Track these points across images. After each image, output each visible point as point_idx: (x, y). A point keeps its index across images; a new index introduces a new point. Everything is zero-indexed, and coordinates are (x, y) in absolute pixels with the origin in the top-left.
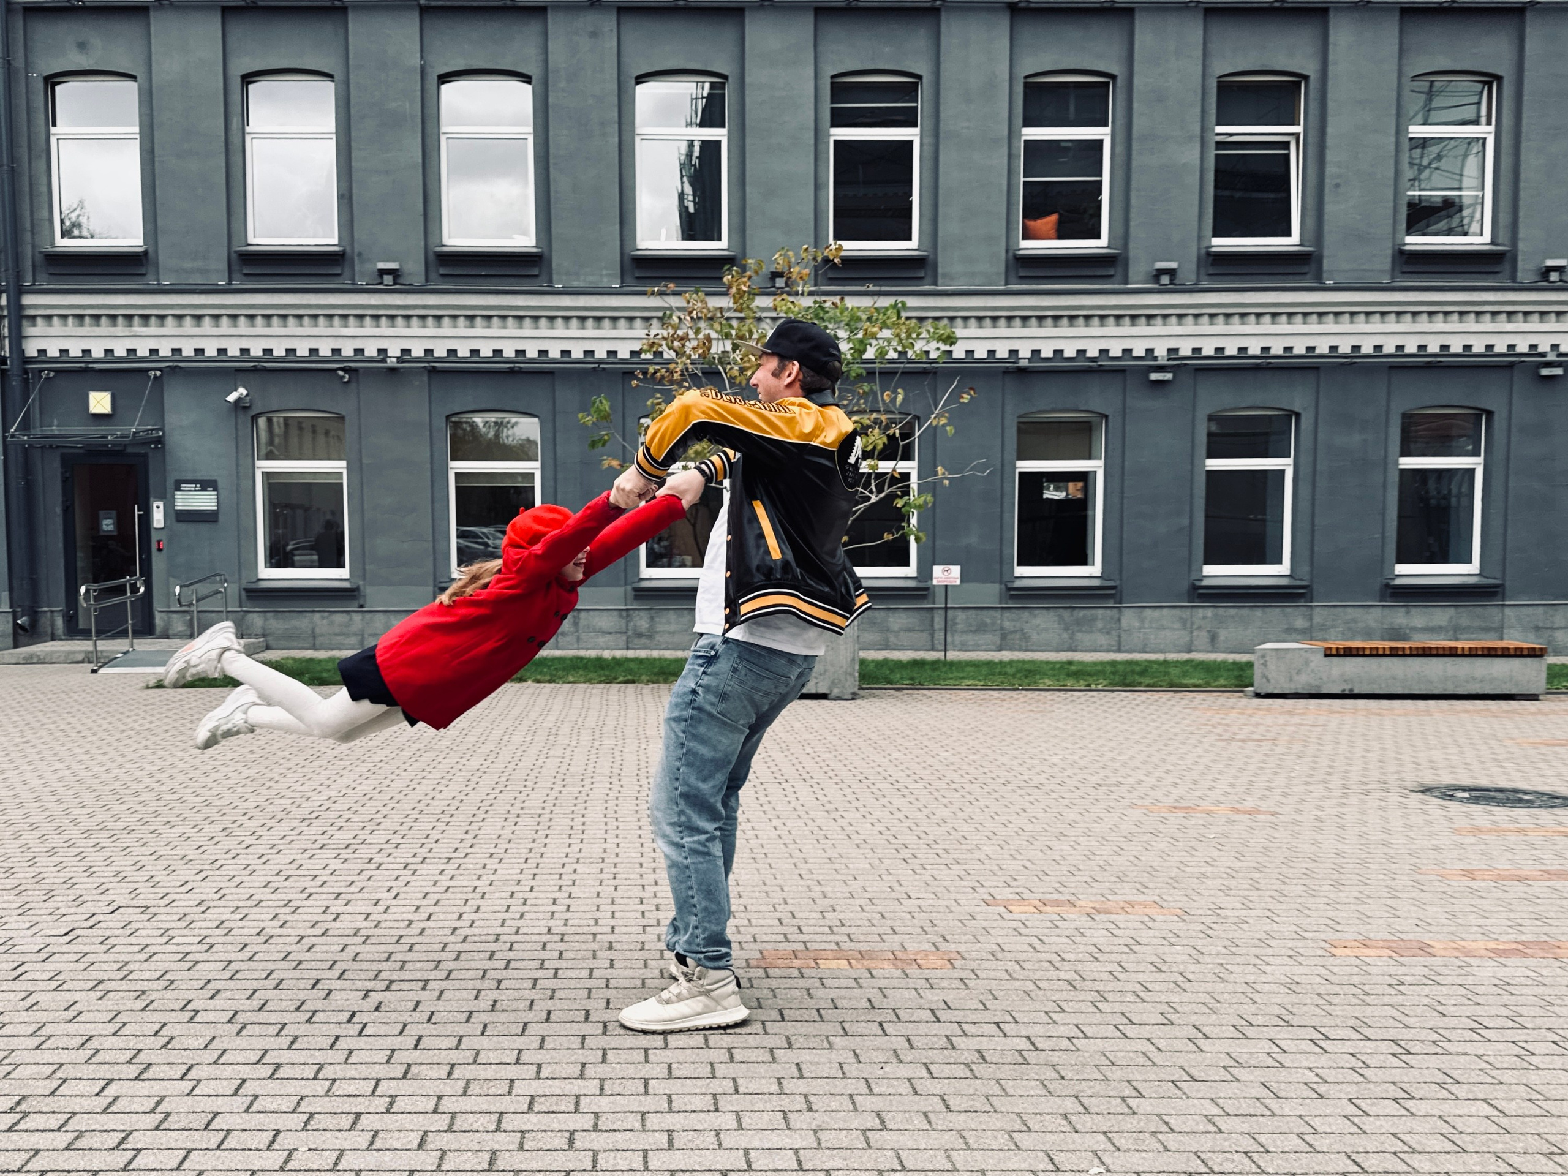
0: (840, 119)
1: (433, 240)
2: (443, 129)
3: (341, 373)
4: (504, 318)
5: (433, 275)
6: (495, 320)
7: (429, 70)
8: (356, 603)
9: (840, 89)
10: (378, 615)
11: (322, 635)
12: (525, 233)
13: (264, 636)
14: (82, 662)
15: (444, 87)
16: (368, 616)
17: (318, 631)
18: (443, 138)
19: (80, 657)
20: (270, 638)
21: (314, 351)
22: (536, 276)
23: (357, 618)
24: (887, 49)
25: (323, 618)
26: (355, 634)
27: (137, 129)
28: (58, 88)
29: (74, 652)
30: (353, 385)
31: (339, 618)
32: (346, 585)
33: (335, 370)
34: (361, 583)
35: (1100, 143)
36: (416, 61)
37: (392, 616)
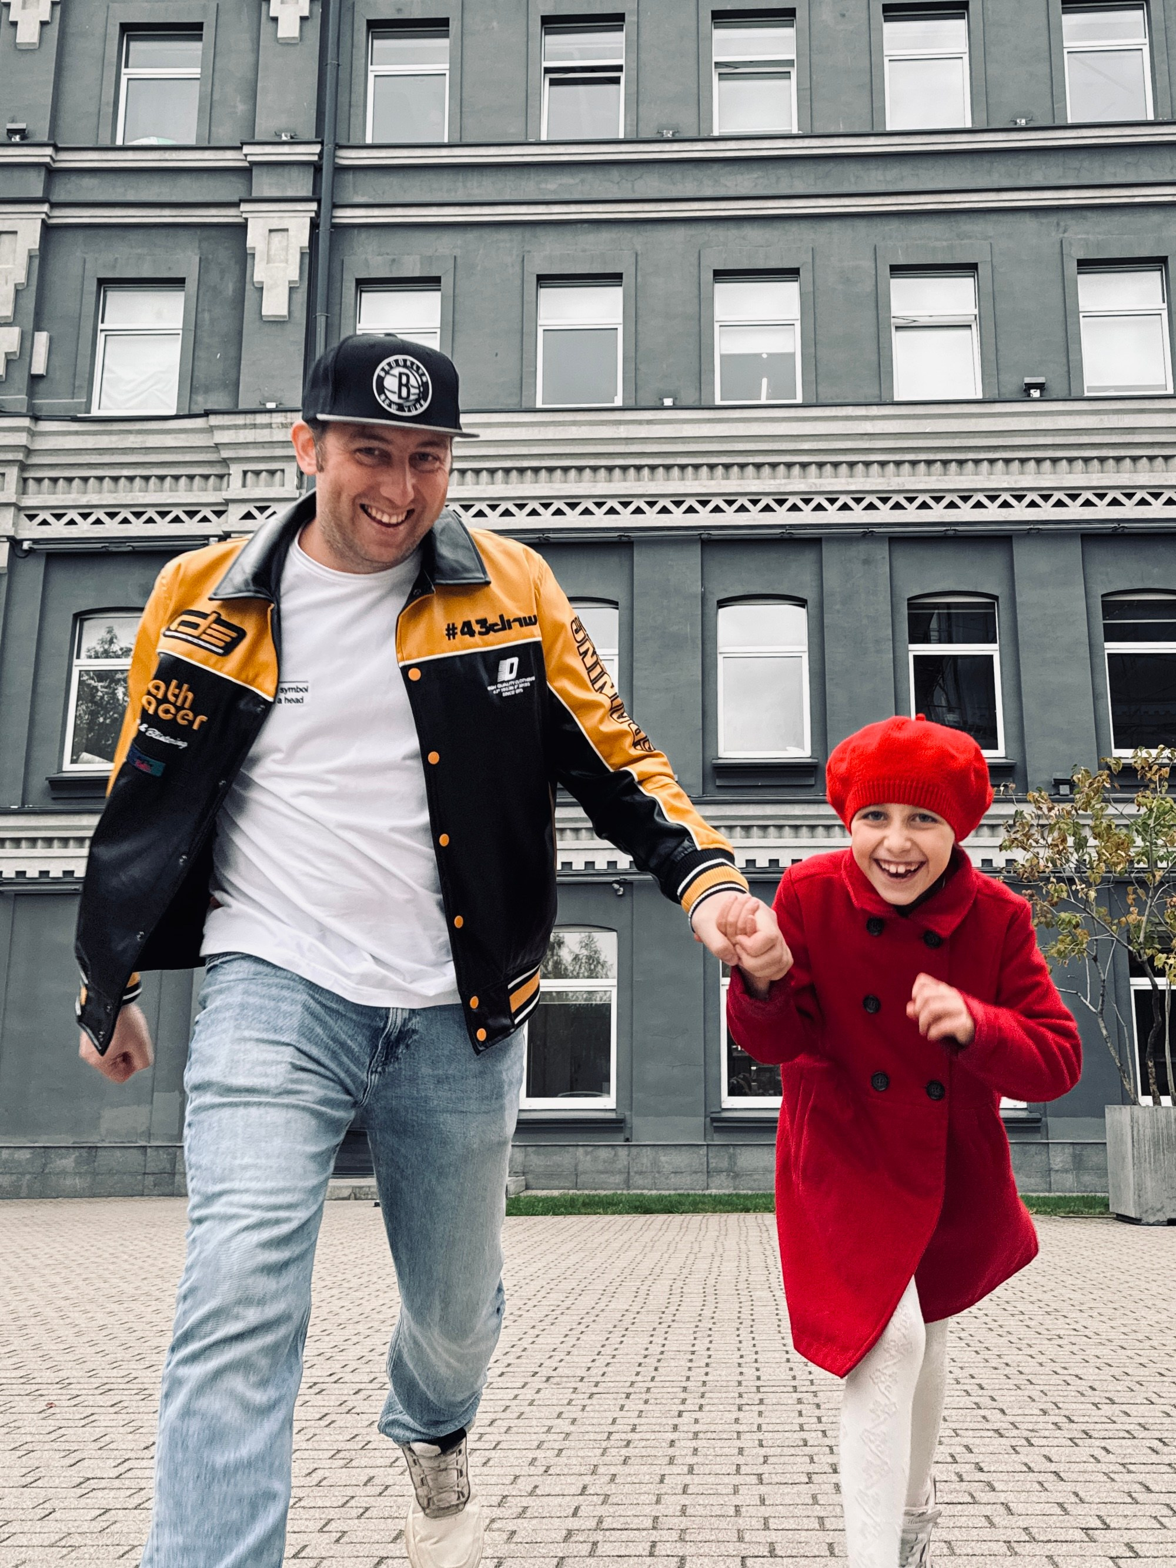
0: (1113, 633)
1: (709, 753)
2: (720, 650)
3: (616, 886)
4: (780, 827)
5: (710, 787)
6: (772, 830)
7: (708, 596)
8: (622, 1136)
9: (1110, 607)
10: (644, 1149)
11: (585, 1173)
12: (800, 745)
13: (524, 1174)
14: (348, 1198)
15: (721, 611)
16: (634, 1151)
17: (580, 1168)
18: (720, 658)
19: (346, 1193)
20: (529, 1177)
21: (590, 864)
22: (812, 786)
23: (623, 1153)
24: (1156, 570)
25: (587, 1153)
26: (620, 1172)
30: (628, 899)
31: (604, 1154)
32: (612, 1115)
33: (610, 883)
34: (628, 1113)
36: (699, 589)
37: (660, 1151)
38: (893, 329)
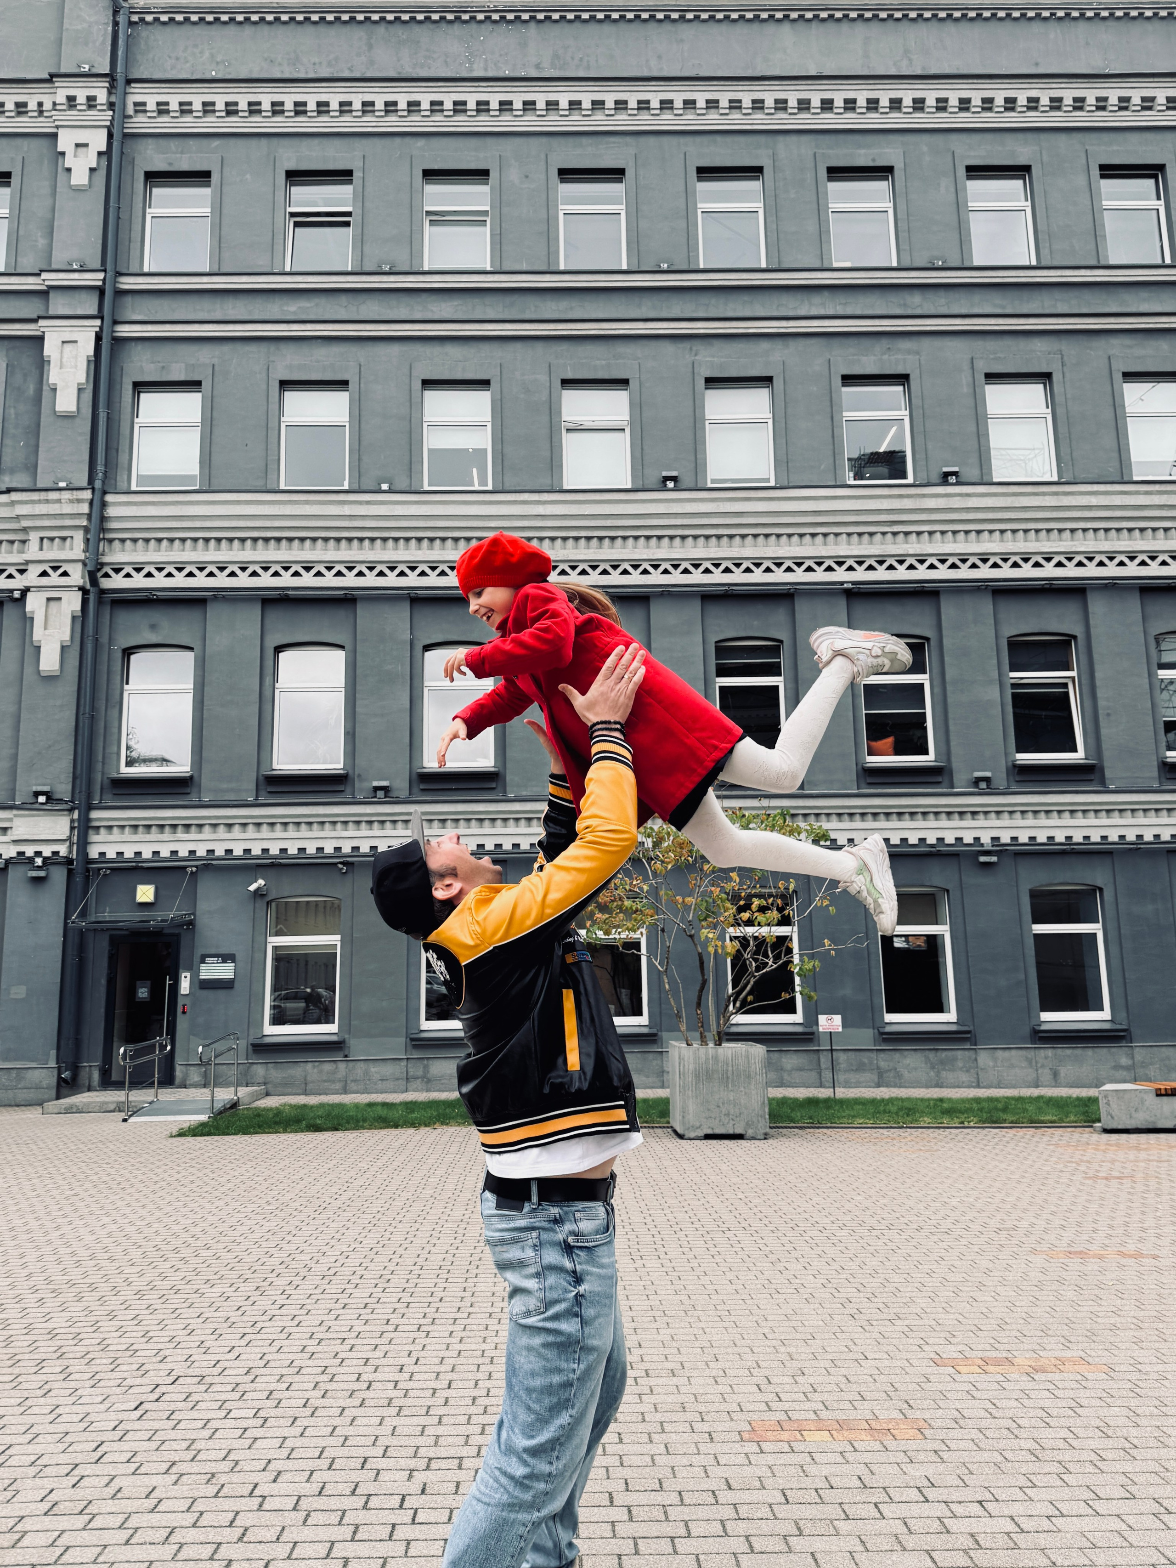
0: (722, 672)
1: (416, 764)
2: (426, 684)
3: (340, 866)
4: (468, 820)
5: (415, 790)
6: (462, 822)
7: (416, 642)
8: (342, 1054)
9: (722, 650)
10: (359, 1063)
11: (313, 1082)
12: (486, 757)
13: (265, 1084)
14: (113, 1111)
15: (427, 654)
16: (351, 1064)
17: (309, 1079)
18: (426, 690)
19: (112, 1107)
20: (269, 1086)
21: (320, 850)
22: (494, 789)
23: (342, 1066)
24: (756, 623)
25: (314, 1067)
26: (340, 1081)
27: (192, 686)
28: (133, 657)
29: (107, 1103)
30: (350, 875)
31: (327, 1067)
32: (334, 1038)
33: (335, 864)
34: (347, 1036)
35: (922, 686)
36: (407, 636)
37: (371, 1064)
38: (564, 432)
